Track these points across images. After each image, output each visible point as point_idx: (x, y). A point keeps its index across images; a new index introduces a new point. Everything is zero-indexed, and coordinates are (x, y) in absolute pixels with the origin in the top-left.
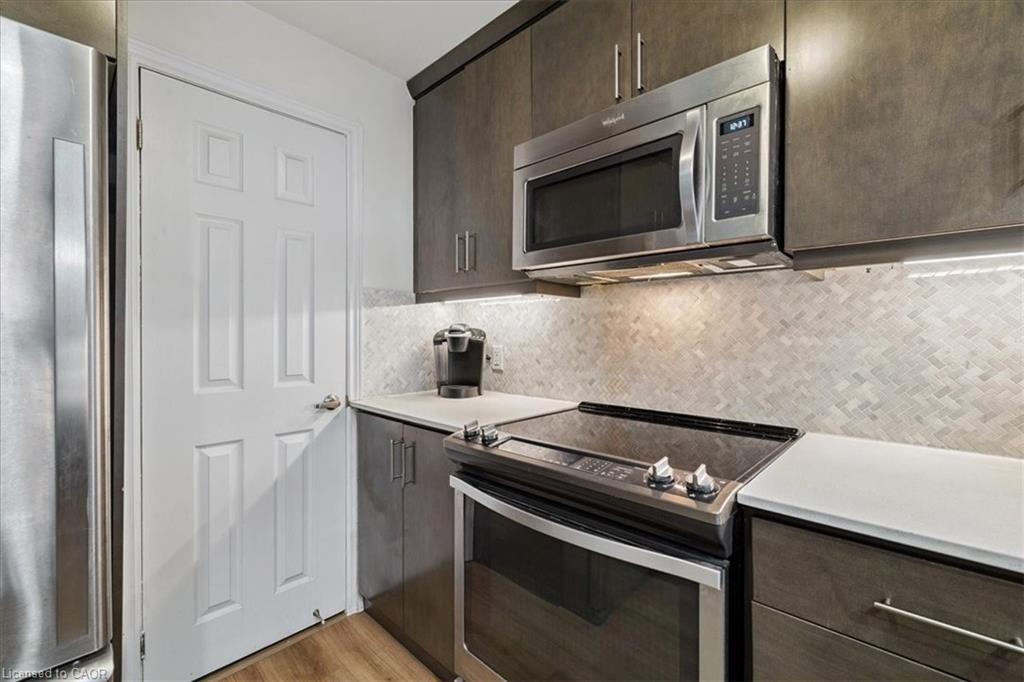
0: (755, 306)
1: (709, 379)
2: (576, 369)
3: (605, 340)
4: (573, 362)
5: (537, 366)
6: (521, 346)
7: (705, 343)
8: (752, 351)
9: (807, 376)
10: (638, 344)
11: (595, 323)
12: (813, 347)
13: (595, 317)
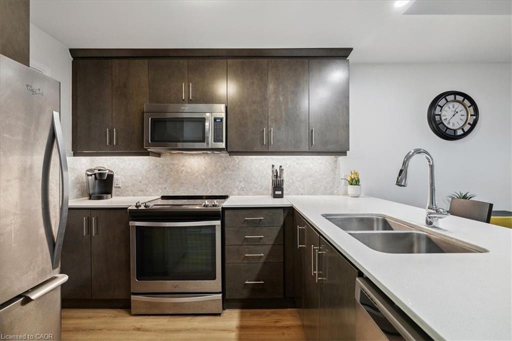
0: (218, 163)
1: (206, 184)
2: (159, 184)
3: (171, 173)
4: (157, 181)
5: (140, 184)
6: (131, 176)
7: (205, 174)
8: (217, 175)
9: (230, 182)
10: (183, 175)
11: (167, 167)
12: (231, 174)
13: (167, 165)
